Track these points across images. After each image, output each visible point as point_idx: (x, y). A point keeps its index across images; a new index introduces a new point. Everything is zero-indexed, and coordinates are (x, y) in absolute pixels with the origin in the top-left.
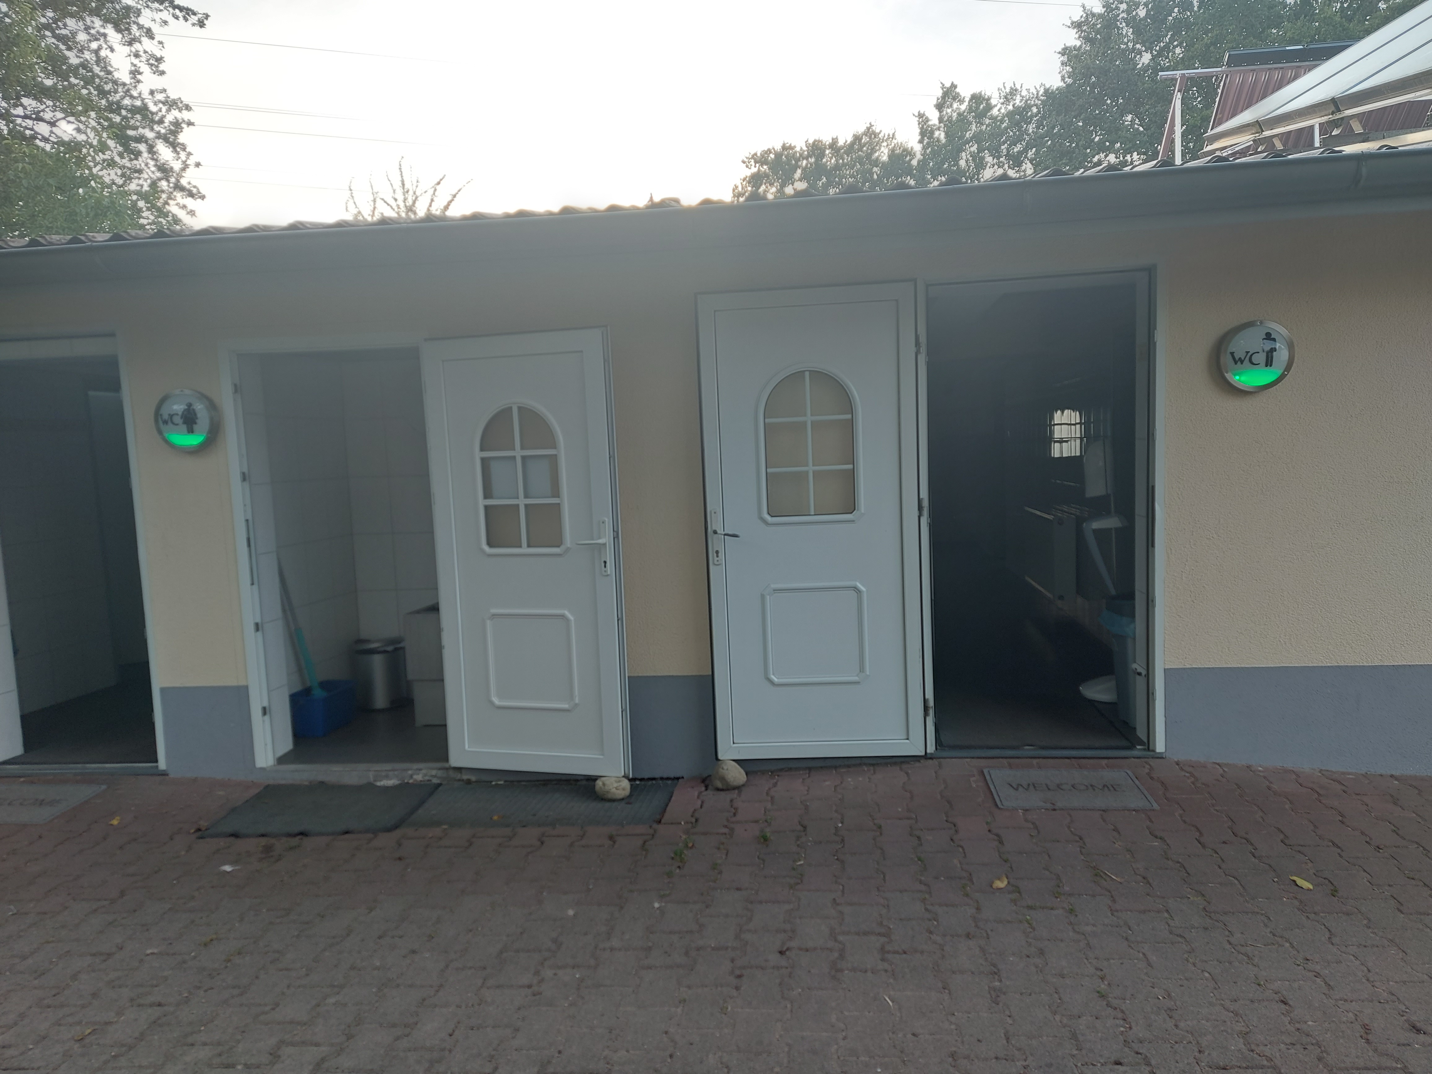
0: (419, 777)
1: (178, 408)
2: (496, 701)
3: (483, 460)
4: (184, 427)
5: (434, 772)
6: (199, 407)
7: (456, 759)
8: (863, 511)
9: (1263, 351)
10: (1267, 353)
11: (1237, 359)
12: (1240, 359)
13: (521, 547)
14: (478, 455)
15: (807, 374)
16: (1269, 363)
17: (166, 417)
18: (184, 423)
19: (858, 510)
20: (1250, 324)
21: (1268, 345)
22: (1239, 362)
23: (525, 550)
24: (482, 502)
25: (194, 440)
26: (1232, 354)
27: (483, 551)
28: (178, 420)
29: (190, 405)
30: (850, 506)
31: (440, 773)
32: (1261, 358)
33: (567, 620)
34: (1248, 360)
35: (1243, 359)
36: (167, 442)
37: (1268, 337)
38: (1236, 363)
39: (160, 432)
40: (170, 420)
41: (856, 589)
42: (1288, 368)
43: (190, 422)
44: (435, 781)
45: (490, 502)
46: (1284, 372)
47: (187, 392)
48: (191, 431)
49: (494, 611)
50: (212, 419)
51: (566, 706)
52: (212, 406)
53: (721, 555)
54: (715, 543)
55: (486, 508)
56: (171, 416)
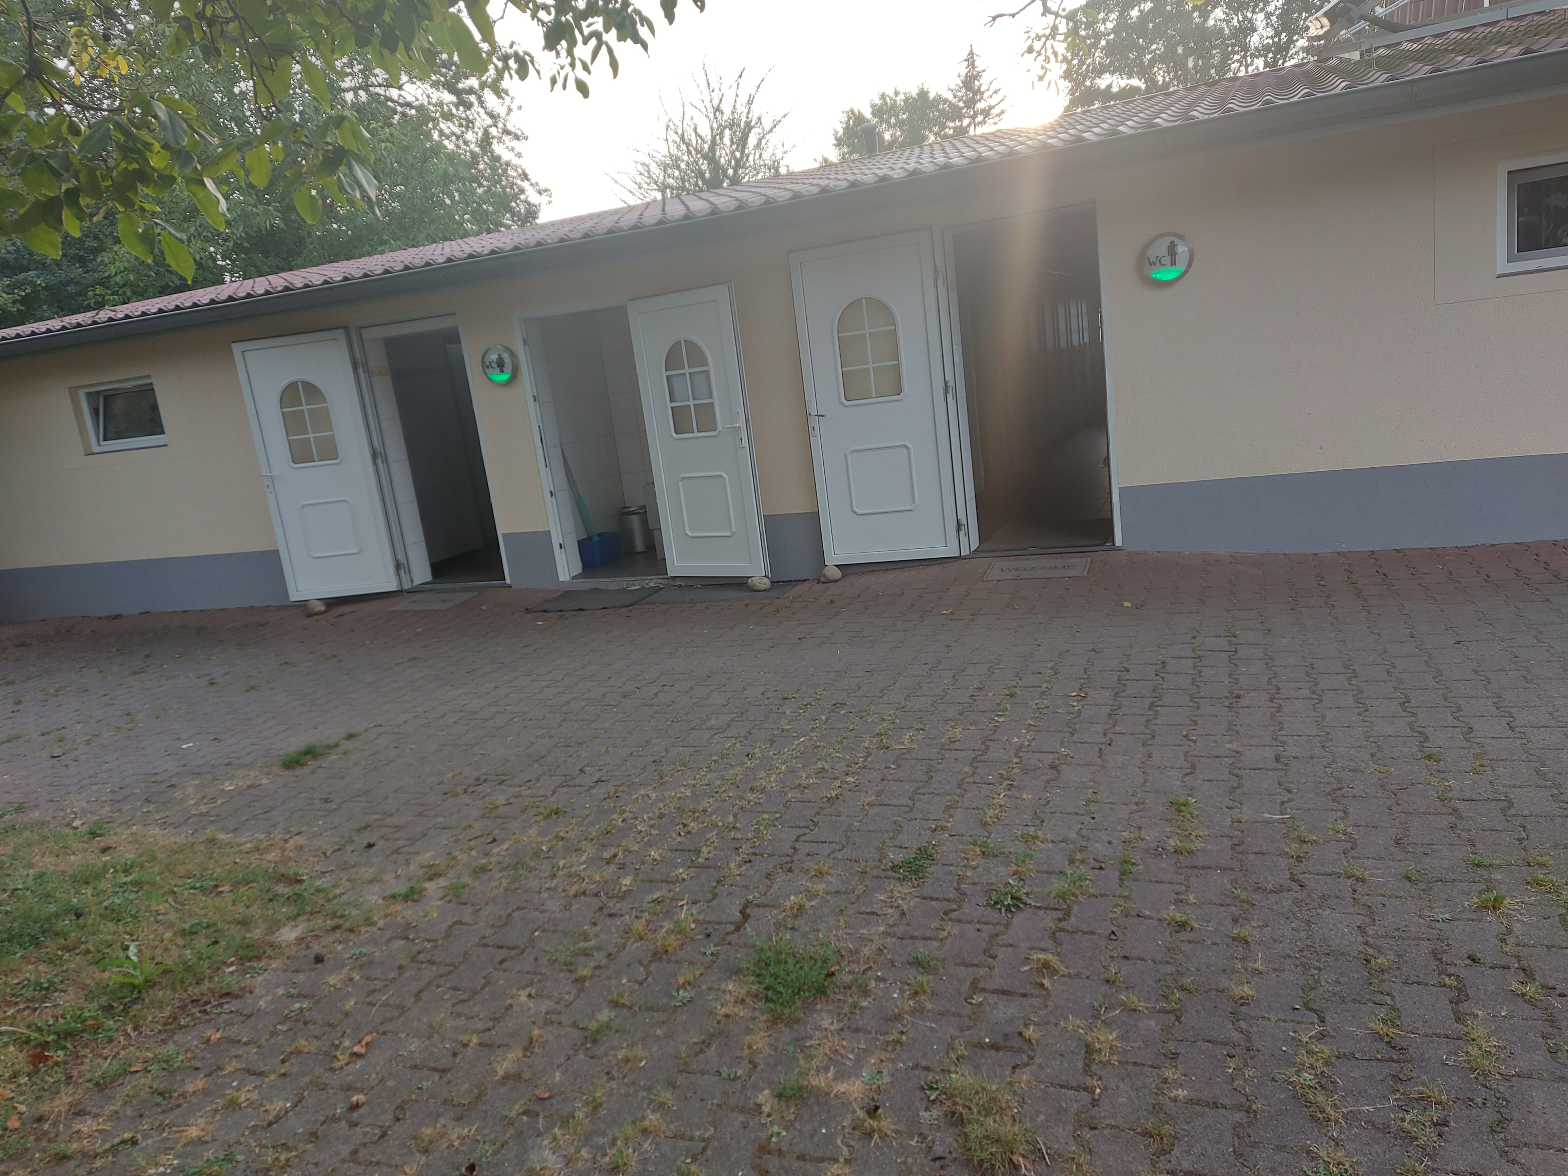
0: (652, 585)
1: (494, 357)
2: (689, 534)
3: (668, 377)
4: (498, 369)
5: (660, 581)
6: (505, 356)
7: (671, 573)
8: (907, 393)
9: (1169, 256)
10: (1173, 256)
11: (1152, 262)
12: (1154, 261)
13: (693, 432)
14: (665, 374)
15: (864, 300)
16: (1174, 263)
17: (488, 364)
18: (498, 366)
19: (903, 392)
20: (1161, 236)
22: (1154, 264)
23: (696, 434)
24: (669, 405)
25: (504, 377)
26: (1149, 259)
27: (672, 436)
28: (494, 365)
29: (500, 355)
30: (898, 390)
31: (664, 582)
32: (1168, 260)
33: (724, 478)
34: (1158, 263)
35: (1156, 261)
36: (489, 379)
37: (1172, 244)
38: (1152, 264)
39: (486, 374)
40: (490, 366)
41: (905, 446)
42: (1189, 265)
43: (501, 365)
44: (661, 586)
45: (674, 404)
46: (1185, 270)
47: (499, 347)
48: (502, 371)
49: (683, 475)
50: (513, 363)
51: (728, 534)
52: (513, 355)
53: (817, 429)
54: (813, 422)
55: (672, 408)
56: (490, 363)
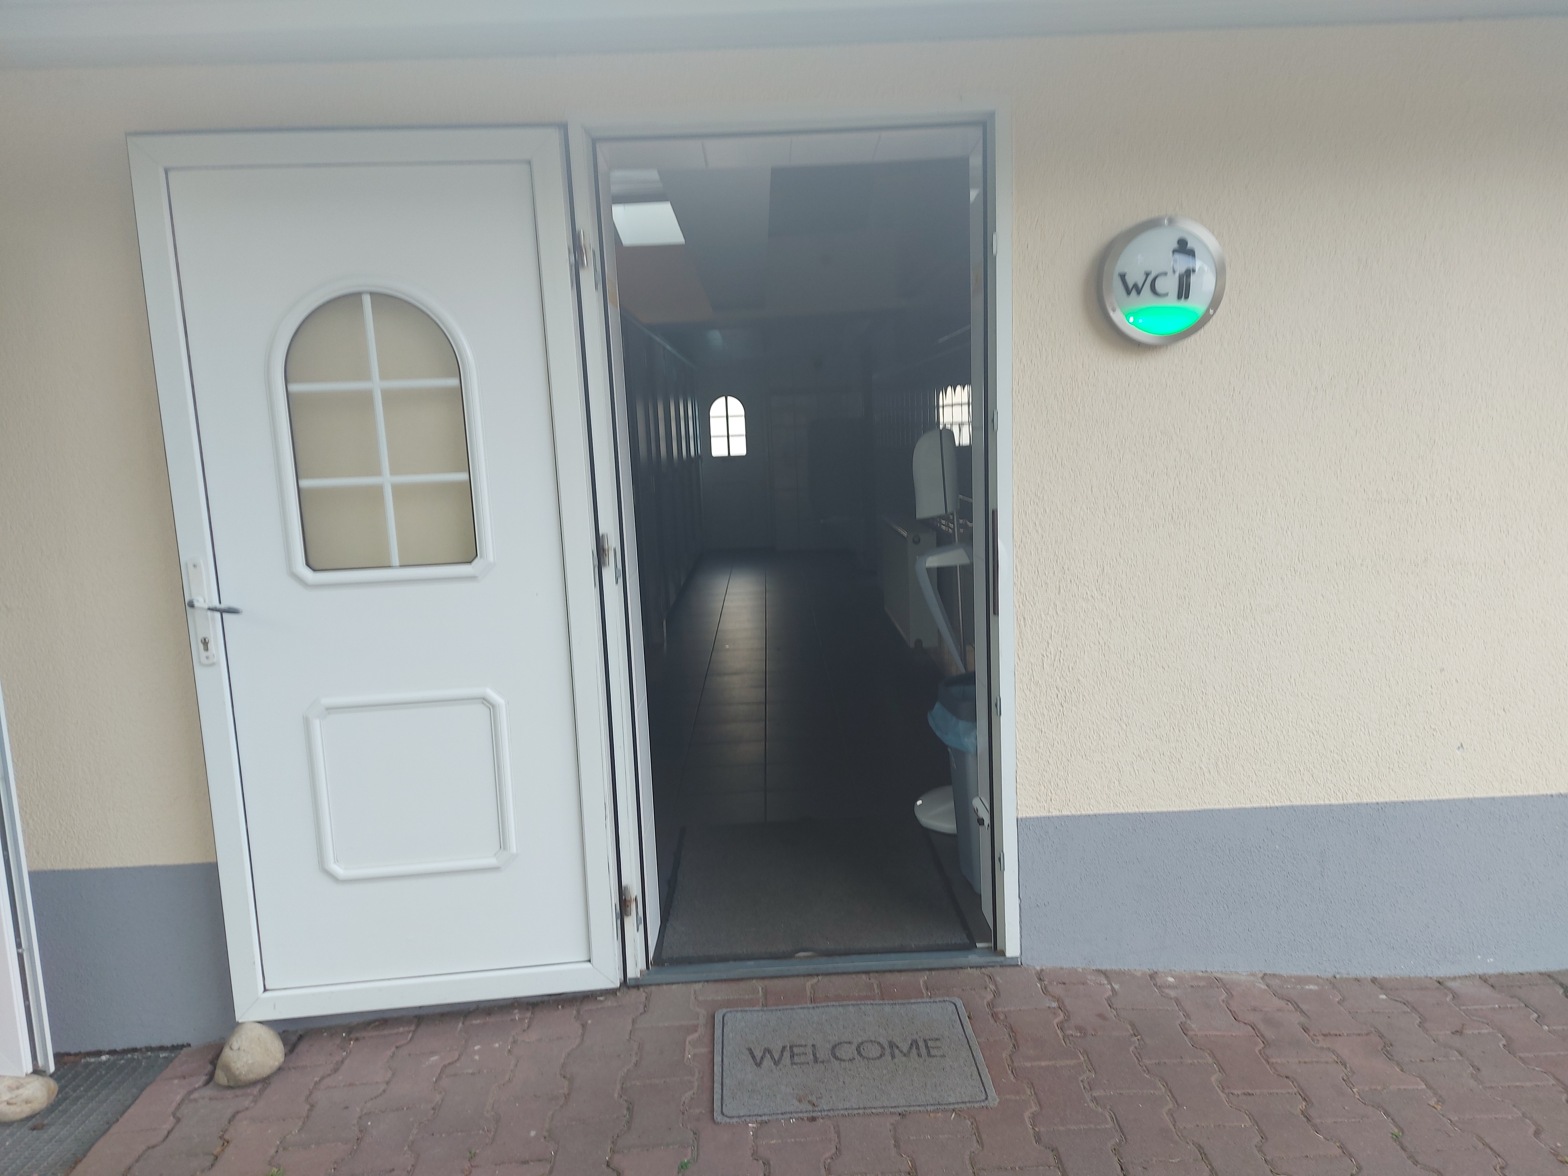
8: (491, 559)
9: (1174, 272)
10: (1181, 278)
11: (1130, 286)
12: (1135, 286)
15: (367, 300)
16: (1184, 292)
19: (481, 557)
20: (1152, 224)
21: (1182, 263)
22: (1134, 292)
26: (1123, 277)
30: (467, 550)
32: (1169, 285)
35: (1140, 285)
37: (1183, 248)
38: (1128, 292)
41: (484, 700)
42: (1215, 303)
46: (1208, 311)
53: (217, 646)
54: (203, 625)
